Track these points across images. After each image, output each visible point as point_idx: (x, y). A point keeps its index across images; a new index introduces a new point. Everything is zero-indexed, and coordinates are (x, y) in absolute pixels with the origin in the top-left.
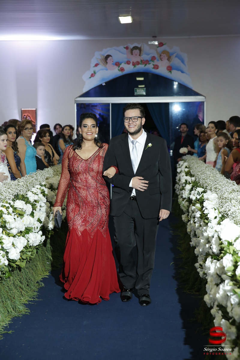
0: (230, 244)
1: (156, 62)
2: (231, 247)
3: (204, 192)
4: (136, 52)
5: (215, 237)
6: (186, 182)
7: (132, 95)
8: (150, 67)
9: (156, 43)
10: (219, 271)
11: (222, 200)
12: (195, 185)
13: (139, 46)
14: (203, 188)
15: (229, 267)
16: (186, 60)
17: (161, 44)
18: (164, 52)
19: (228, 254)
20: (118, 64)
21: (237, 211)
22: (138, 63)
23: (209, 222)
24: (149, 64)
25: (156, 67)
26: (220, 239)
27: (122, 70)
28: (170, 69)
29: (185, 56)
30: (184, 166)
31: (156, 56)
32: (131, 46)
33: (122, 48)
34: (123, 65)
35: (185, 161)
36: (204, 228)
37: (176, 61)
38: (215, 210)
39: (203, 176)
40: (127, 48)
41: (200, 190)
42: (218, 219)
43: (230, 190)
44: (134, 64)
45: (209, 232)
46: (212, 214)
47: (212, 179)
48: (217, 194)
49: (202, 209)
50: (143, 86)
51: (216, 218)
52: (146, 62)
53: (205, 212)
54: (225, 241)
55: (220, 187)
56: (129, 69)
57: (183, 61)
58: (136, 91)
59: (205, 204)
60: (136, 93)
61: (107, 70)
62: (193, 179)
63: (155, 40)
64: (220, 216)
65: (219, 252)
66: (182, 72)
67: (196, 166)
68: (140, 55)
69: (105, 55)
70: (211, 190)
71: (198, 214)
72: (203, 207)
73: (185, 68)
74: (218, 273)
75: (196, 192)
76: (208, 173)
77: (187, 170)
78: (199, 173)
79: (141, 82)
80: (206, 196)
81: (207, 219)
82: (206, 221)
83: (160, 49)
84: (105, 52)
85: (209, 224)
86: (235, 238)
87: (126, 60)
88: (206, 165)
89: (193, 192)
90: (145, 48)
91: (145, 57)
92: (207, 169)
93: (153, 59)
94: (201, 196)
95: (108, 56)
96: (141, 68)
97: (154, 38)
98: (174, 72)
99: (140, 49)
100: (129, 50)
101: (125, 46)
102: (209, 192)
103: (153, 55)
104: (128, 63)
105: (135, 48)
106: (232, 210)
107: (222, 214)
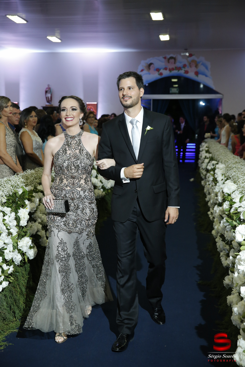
0: (229, 195)
1: (186, 69)
2: (229, 197)
3: (217, 164)
4: (172, 61)
5: (220, 191)
6: (206, 158)
7: (168, 93)
8: (182, 72)
9: (187, 54)
10: (222, 213)
11: (228, 168)
12: (212, 159)
13: (174, 56)
14: (216, 161)
15: (227, 209)
16: (209, 67)
17: (191, 55)
18: (193, 61)
19: (227, 201)
20: (158, 70)
21: (236, 175)
22: (173, 69)
23: (217, 183)
24: (182, 70)
25: (187, 72)
26: (223, 193)
27: (161, 74)
28: (197, 74)
29: (209, 64)
30: (205, 146)
31: (187, 64)
32: (168, 56)
33: (161, 58)
34: (162, 71)
35: (206, 143)
36: (214, 187)
37: (201, 68)
38: (223, 175)
39: (218, 153)
40: (165, 58)
41: (214, 162)
42: (223, 181)
43: (234, 162)
44: (170, 70)
45: (217, 189)
46: (219, 177)
47: (224, 155)
48: (225, 165)
49: (214, 175)
50: (177, 86)
51: (222, 180)
52: (179, 69)
53: (216, 177)
54: (226, 193)
55: (228, 160)
56: (166, 73)
57: (207, 68)
58: (171, 90)
59: (216, 171)
60: (171, 92)
61: (150, 74)
62: (211, 155)
63: (186, 52)
64: (226, 179)
65: (222, 201)
66: (206, 76)
67: (213, 146)
68: (175, 63)
69: (149, 63)
70: (222, 162)
71: (211, 178)
72: (215, 174)
73: (208, 73)
74: (221, 214)
75: (212, 164)
76: (221, 151)
77: (207, 149)
78: (215, 151)
79: (175, 83)
80: (217, 166)
81: (217, 181)
82: (216, 182)
83: (190, 59)
84: (149, 61)
85: (217, 184)
86: (232, 192)
87: (164, 67)
88: (220, 145)
89: (209, 164)
90: (179, 58)
91: (178, 65)
92: (221, 148)
93: (185, 66)
94: (214, 166)
95: (151, 64)
96: (175, 72)
97: (186, 50)
98: (200, 76)
99: (175, 59)
100: (167, 60)
101: (164, 56)
102: (220, 163)
103: (184, 63)
104: (166, 69)
105: (171, 58)
106: (233, 175)
107: (227, 177)
